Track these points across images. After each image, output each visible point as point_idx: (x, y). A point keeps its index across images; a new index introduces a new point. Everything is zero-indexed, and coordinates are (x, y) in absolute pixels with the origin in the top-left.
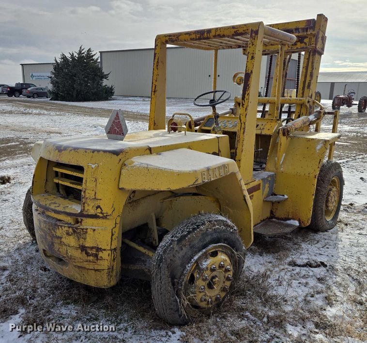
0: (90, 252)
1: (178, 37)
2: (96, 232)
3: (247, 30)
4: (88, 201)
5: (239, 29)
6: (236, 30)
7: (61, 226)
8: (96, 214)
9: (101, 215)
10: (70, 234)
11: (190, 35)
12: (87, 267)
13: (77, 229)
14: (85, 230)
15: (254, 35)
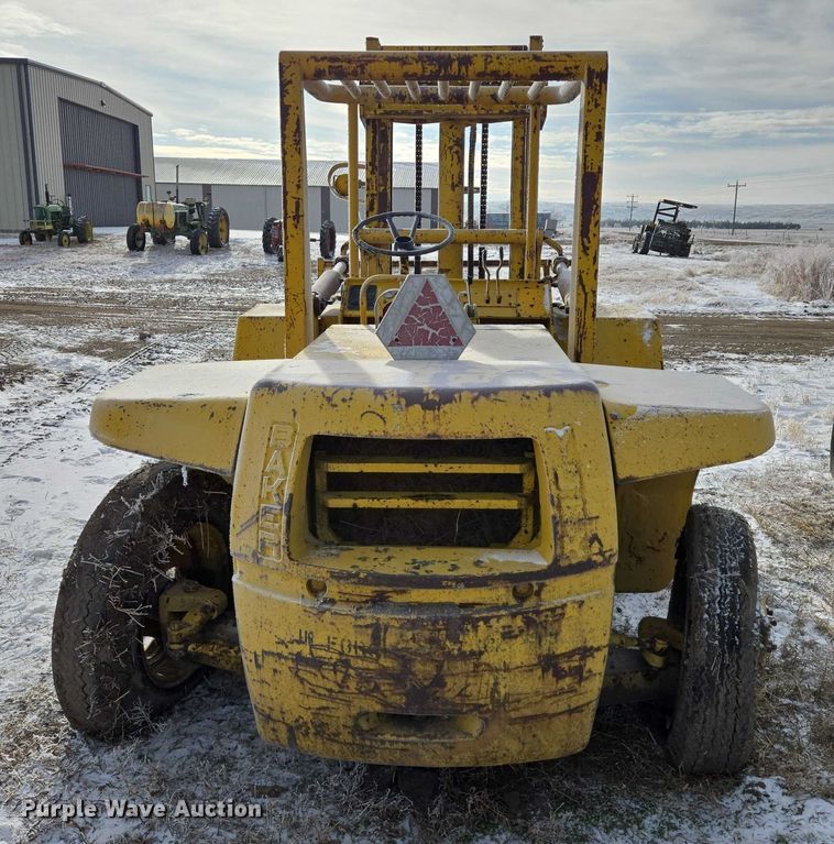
0: (565, 666)
1: (362, 67)
2: (585, 607)
3: (576, 67)
4: (568, 528)
5: (553, 64)
6: (544, 64)
7: (486, 620)
8: (590, 560)
9: (599, 559)
10: (517, 632)
11: (405, 63)
12: (552, 709)
13: (538, 613)
14: (559, 611)
15: (597, 81)
